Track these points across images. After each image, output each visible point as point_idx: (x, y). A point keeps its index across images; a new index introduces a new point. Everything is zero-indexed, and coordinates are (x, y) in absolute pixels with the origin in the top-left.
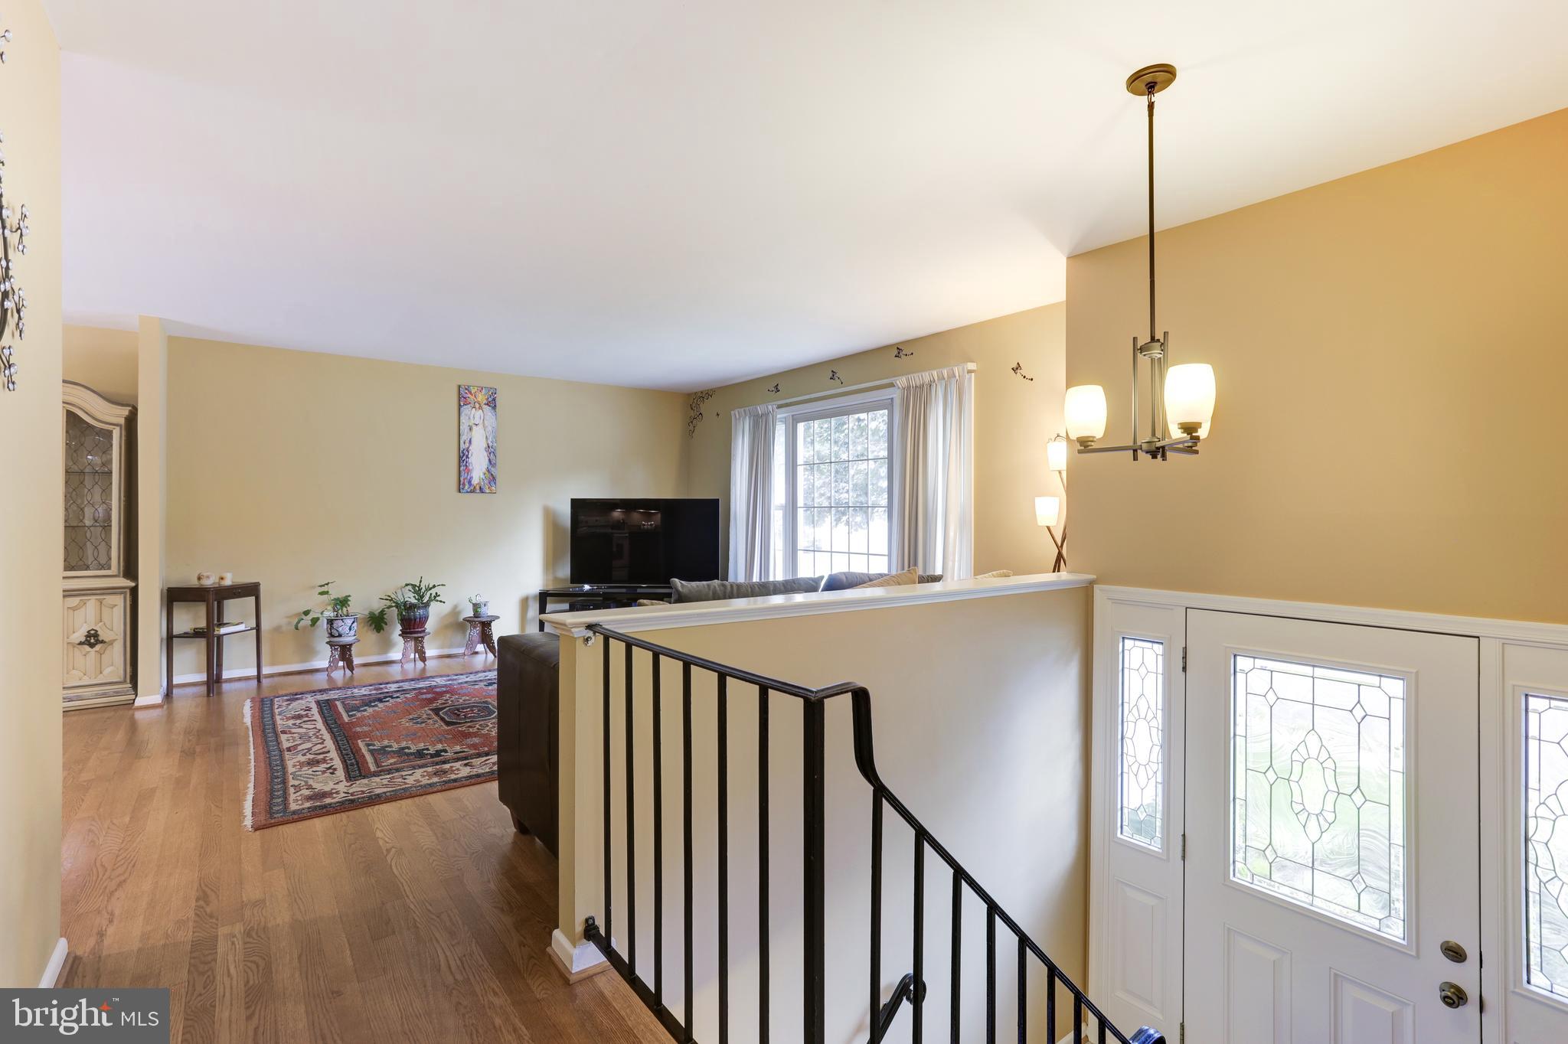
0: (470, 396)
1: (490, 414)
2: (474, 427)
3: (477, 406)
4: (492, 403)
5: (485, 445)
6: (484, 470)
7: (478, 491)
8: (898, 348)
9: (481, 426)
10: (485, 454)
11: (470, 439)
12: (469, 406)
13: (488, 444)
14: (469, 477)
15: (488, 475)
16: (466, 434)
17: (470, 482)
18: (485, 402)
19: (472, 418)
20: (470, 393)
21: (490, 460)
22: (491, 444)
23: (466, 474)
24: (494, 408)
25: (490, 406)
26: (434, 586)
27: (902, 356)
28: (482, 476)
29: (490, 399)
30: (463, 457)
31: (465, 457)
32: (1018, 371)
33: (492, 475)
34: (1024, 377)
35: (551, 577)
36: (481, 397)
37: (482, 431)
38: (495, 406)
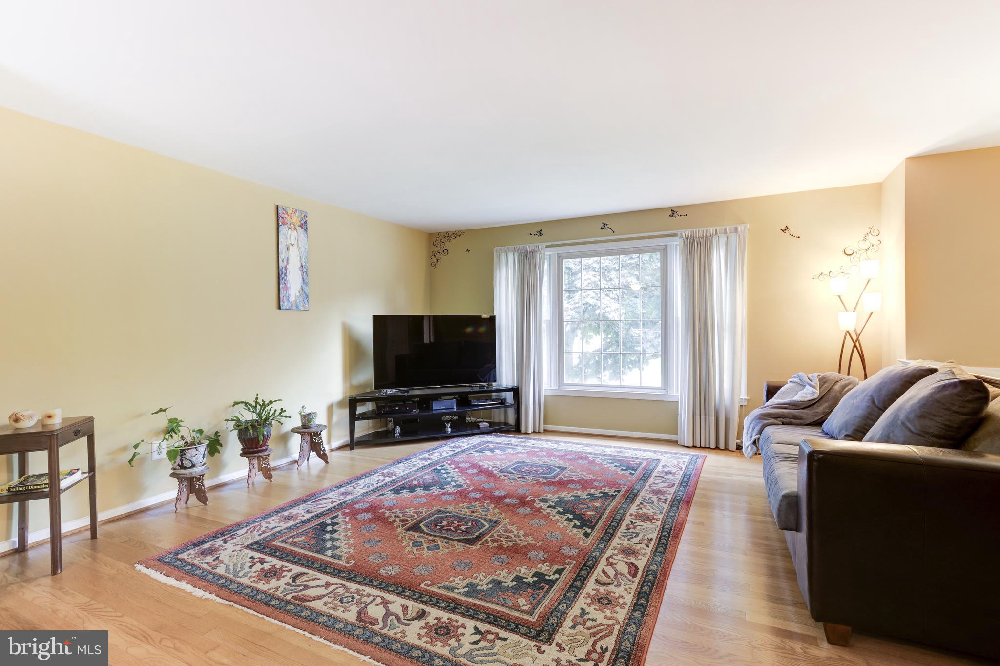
0: (286, 216)
1: (302, 235)
2: (291, 247)
3: (293, 226)
4: (304, 225)
5: (299, 265)
6: (299, 288)
7: (295, 308)
8: (672, 210)
9: (296, 246)
10: (300, 273)
11: (288, 258)
12: (286, 226)
13: (302, 264)
14: (287, 295)
15: (302, 293)
16: (284, 253)
17: (288, 300)
18: (299, 224)
19: (288, 238)
20: (287, 213)
21: (303, 279)
22: (304, 265)
23: (285, 292)
24: (306, 230)
25: (302, 228)
26: (271, 402)
27: (677, 216)
28: (298, 294)
29: (303, 222)
30: (280, 275)
31: (283, 276)
32: (787, 231)
33: (305, 293)
34: (792, 236)
35: (348, 385)
36: (296, 219)
37: (296, 251)
38: (307, 228)
